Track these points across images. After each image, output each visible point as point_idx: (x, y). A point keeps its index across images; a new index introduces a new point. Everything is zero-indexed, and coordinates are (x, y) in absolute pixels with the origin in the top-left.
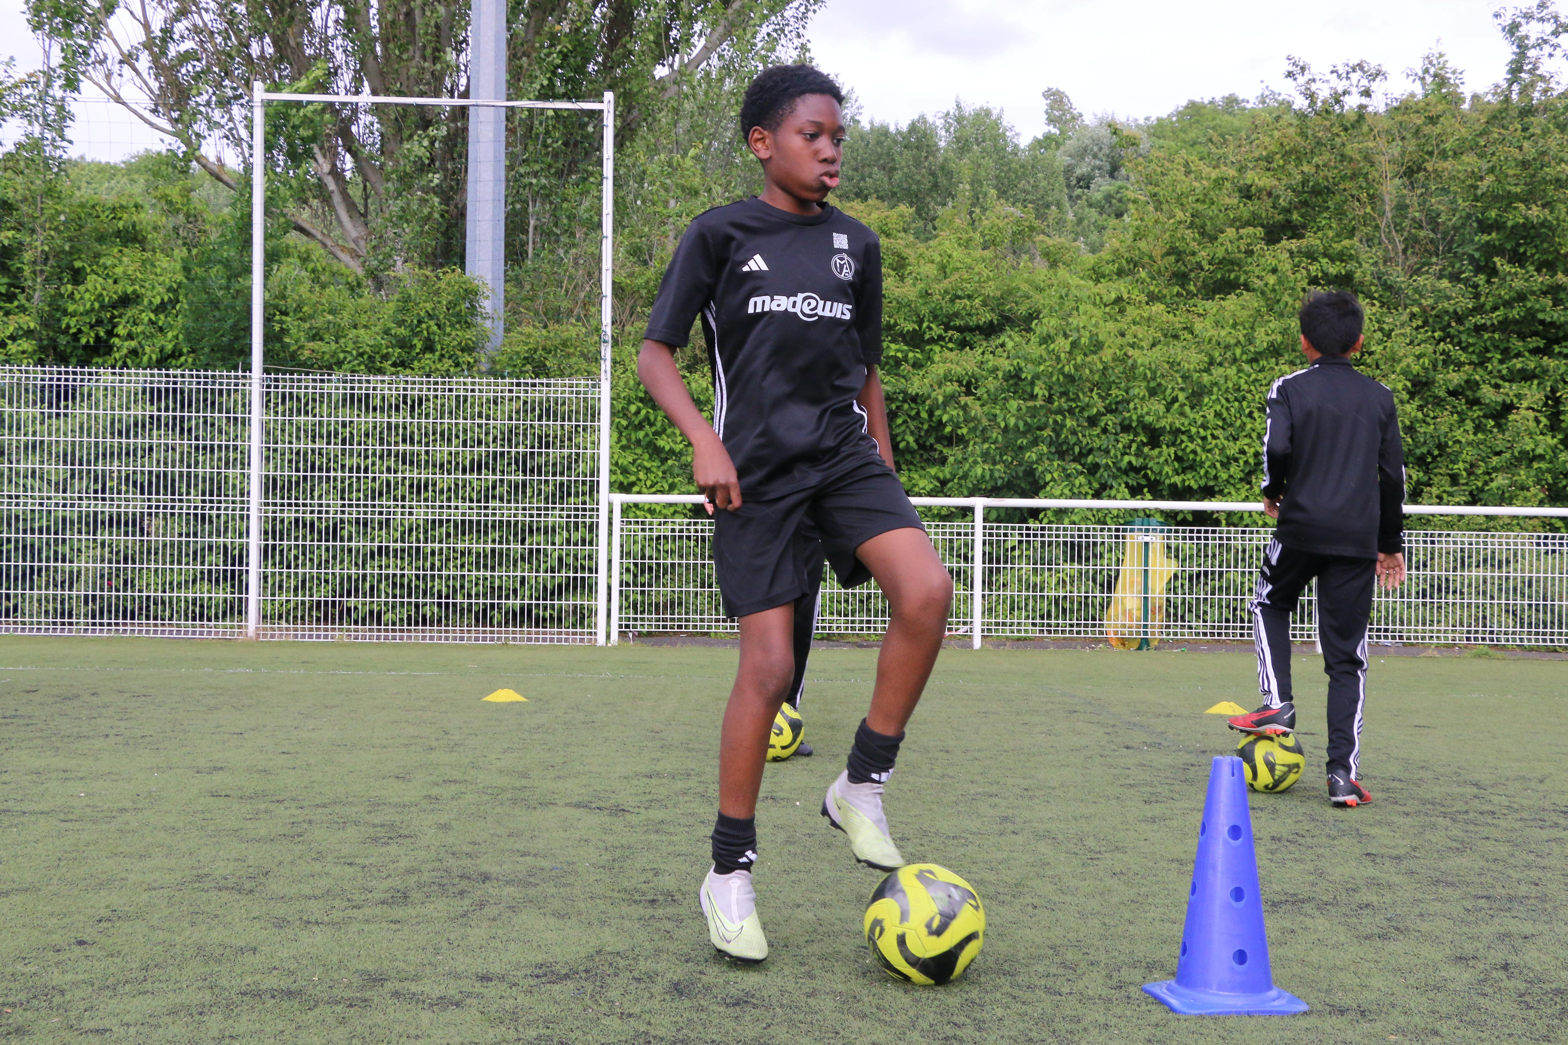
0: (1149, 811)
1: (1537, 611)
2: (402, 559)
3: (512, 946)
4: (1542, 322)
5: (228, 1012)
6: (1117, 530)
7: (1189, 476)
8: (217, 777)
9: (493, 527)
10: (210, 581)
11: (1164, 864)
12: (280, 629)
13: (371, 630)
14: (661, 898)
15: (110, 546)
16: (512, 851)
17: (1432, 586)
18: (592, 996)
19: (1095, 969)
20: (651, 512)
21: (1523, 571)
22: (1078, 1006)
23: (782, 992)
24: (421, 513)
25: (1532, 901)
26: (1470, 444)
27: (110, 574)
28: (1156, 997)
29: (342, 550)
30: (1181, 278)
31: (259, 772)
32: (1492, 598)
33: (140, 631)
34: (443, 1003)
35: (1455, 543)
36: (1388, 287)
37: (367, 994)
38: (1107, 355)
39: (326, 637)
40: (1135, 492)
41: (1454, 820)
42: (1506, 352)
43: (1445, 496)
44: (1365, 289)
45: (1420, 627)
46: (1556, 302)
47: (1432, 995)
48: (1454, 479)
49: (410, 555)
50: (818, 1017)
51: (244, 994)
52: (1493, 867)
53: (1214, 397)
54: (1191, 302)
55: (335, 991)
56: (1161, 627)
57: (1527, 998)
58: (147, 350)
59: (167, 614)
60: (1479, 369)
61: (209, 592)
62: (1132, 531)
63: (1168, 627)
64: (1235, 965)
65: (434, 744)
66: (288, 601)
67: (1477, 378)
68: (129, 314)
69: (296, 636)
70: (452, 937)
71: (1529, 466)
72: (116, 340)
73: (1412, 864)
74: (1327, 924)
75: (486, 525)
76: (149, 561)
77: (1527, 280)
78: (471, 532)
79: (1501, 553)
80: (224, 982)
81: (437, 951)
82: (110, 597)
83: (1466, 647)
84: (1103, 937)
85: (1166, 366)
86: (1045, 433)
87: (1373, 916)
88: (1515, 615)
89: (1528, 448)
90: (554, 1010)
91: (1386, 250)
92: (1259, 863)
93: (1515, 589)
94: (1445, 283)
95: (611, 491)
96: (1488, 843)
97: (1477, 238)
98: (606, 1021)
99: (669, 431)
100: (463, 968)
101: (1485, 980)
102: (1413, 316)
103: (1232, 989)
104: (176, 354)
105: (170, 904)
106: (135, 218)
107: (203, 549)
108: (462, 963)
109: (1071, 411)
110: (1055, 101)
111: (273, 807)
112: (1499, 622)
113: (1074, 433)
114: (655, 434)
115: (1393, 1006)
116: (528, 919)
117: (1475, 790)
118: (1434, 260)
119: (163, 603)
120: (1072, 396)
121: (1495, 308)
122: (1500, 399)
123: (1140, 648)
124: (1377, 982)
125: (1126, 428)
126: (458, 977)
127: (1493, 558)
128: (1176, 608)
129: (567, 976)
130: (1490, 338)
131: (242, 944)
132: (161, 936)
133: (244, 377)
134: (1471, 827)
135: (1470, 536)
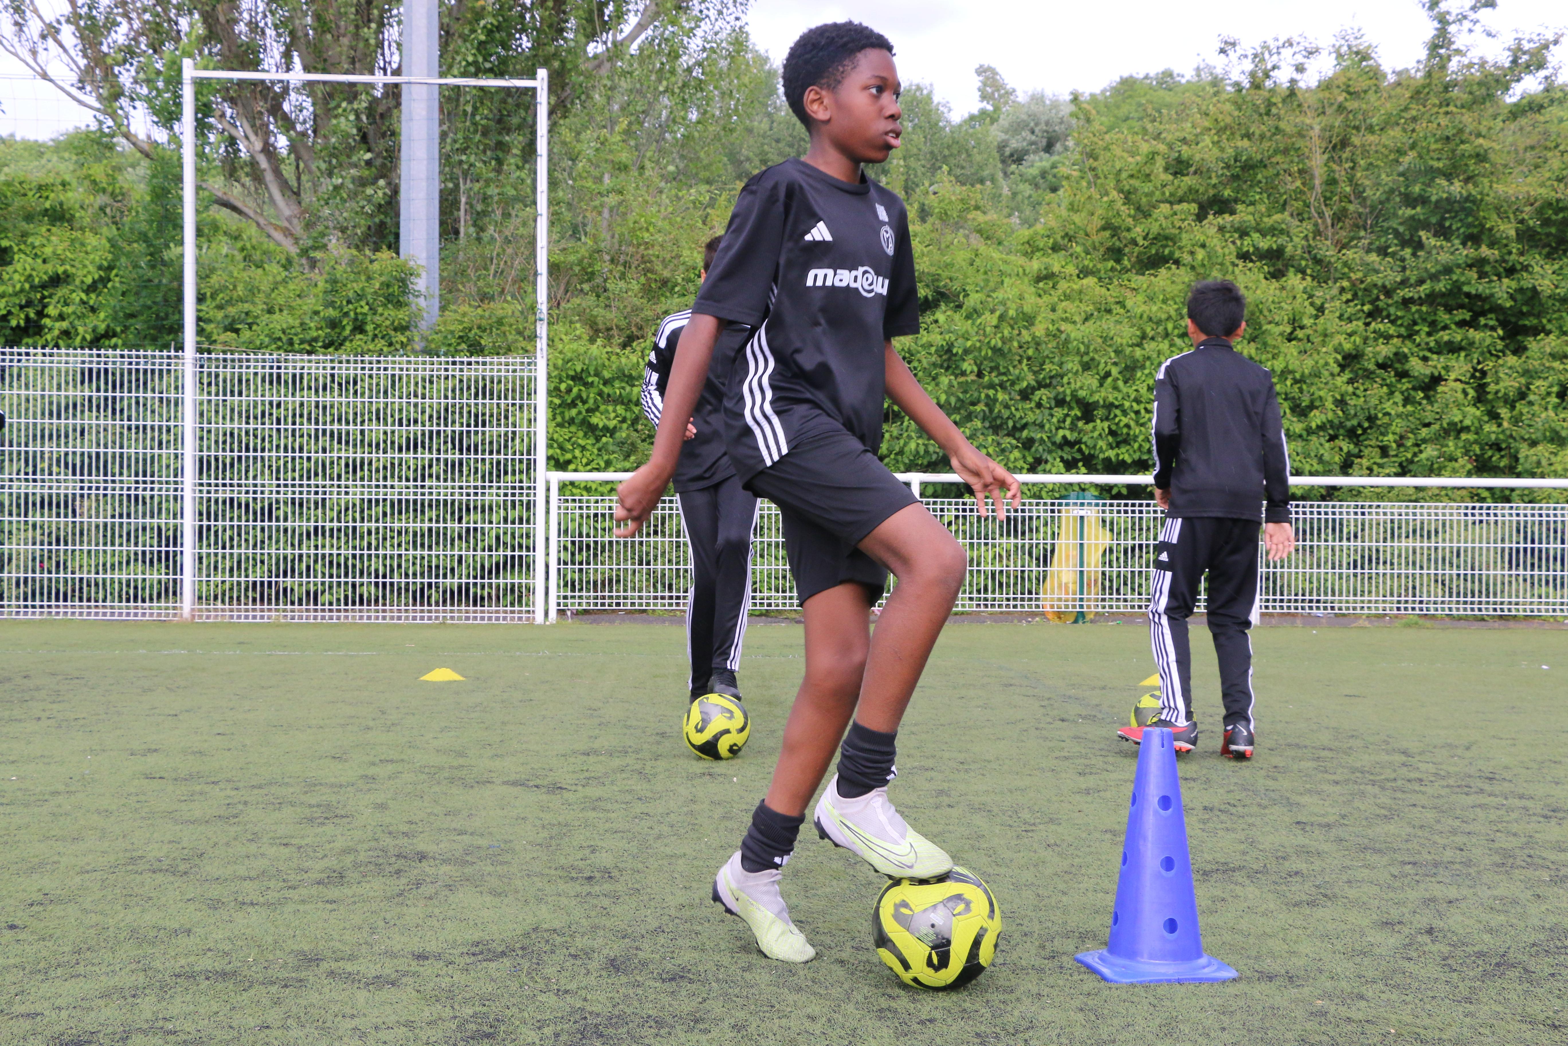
0: (1084, 783)
1: (1466, 580)
2: (339, 538)
3: (448, 924)
4: (1468, 295)
5: (161, 994)
6: (1053, 504)
7: (1123, 450)
8: (151, 759)
9: (430, 506)
10: (144, 562)
11: (1097, 835)
12: (216, 610)
13: (307, 610)
14: (597, 875)
15: (42, 527)
16: (449, 830)
17: (1363, 557)
18: (529, 973)
19: (1029, 939)
20: (588, 489)
21: (1451, 541)
22: (1012, 976)
23: (718, 966)
24: (357, 492)
25: (1457, 866)
26: (1399, 416)
27: (42, 556)
28: (1088, 966)
29: (278, 530)
30: (1116, 254)
31: (194, 753)
32: (1421, 568)
33: (73, 613)
34: (379, 982)
35: (1385, 514)
36: (1318, 261)
37: (303, 975)
38: (1039, 330)
39: (262, 617)
40: (1070, 466)
41: (1383, 788)
42: (1433, 324)
43: (1375, 467)
44: (1295, 263)
45: (1351, 598)
46: (1482, 275)
47: (1358, 960)
48: (1384, 451)
49: (346, 535)
50: (753, 991)
51: (178, 976)
52: (1420, 833)
53: (1147, 371)
54: (1125, 276)
55: (270, 971)
56: (1097, 600)
57: (1450, 961)
58: (81, 330)
59: (101, 596)
60: (1408, 343)
61: (143, 573)
62: (1067, 505)
63: (1103, 600)
64: (1166, 934)
65: (371, 724)
66: (223, 582)
67: (1406, 350)
68: (60, 294)
69: (232, 617)
70: (388, 916)
71: (1457, 437)
72: (46, 321)
73: (1341, 832)
74: (1257, 892)
75: (423, 505)
76: (81, 543)
77: (1452, 253)
78: (407, 511)
79: (1429, 524)
80: (157, 964)
81: (373, 930)
82: (42, 580)
83: (1396, 616)
84: (1037, 908)
85: (1100, 340)
86: (978, 408)
87: (1303, 883)
88: (1443, 584)
89: (1456, 419)
90: (490, 987)
91: (1316, 225)
92: (1188, 831)
93: (1444, 559)
94: (1373, 257)
95: (548, 469)
96: (1415, 810)
97: (1400, 212)
98: (542, 998)
99: (602, 408)
100: (399, 947)
101: (1410, 945)
102: (1342, 290)
103: (1163, 957)
104: (109, 334)
105: (103, 888)
106: (62, 197)
107: (137, 530)
108: (398, 942)
109: (1002, 385)
110: (987, 78)
111: (207, 788)
112: (1429, 592)
113: (1007, 407)
114: (588, 411)
115: (1321, 971)
116: (465, 897)
117: (1404, 758)
118: (1362, 233)
119: (97, 584)
120: (1002, 370)
121: (1421, 282)
122: (1428, 372)
123: (1076, 621)
124: (1305, 948)
125: (1060, 402)
126: (393, 955)
127: (1422, 529)
128: (1111, 581)
129: (503, 954)
130: (1418, 311)
131: (177, 926)
132: (94, 918)
133: (177, 357)
134: (1399, 795)
135: (1400, 507)
